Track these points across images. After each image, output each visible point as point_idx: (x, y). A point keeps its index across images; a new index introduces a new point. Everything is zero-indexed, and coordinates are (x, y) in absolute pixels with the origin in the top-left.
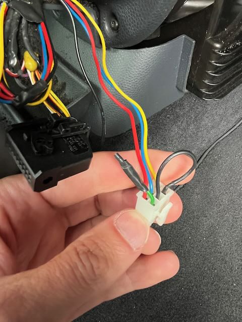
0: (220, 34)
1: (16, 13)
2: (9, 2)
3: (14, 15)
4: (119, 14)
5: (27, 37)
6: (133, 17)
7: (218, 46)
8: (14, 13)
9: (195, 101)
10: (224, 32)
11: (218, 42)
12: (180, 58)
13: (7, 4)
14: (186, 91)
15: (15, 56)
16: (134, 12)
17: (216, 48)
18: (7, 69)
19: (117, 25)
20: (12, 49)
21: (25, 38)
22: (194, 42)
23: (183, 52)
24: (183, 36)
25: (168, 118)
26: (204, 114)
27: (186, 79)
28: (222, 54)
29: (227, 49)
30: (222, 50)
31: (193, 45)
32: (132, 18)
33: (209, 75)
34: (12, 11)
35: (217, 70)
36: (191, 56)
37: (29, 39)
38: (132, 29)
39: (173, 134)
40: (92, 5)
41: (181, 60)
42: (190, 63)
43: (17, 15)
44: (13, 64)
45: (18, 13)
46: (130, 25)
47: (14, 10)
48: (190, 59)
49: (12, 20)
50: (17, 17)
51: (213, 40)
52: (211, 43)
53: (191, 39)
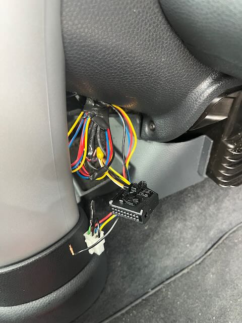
0: (234, 137)
5: (99, 138)
7: (232, 146)
8: (93, 124)
10: (237, 135)
11: (231, 144)
12: (201, 151)
13: (91, 119)
14: (206, 176)
17: (230, 148)
22: (212, 141)
24: (204, 136)
25: (190, 196)
28: (235, 153)
29: (239, 149)
30: (235, 150)
31: (212, 144)
33: (224, 167)
35: (231, 164)
36: (210, 151)
37: (101, 140)
41: (202, 153)
42: (209, 156)
45: (96, 124)
47: (94, 122)
49: (92, 128)
50: (95, 126)
51: (228, 142)
52: (226, 143)
53: (210, 139)
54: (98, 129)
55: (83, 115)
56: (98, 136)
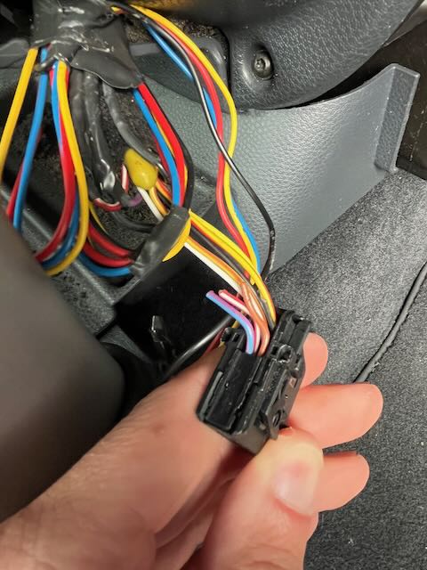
1: (89, 77)
2: (70, 59)
3: (85, 84)
4: (275, 45)
5: (122, 120)
6: (311, 49)
8: (83, 79)
9: (401, 181)
12: (384, 110)
13: (67, 63)
14: (395, 169)
15: (108, 167)
16: (313, 39)
18: (99, 200)
19: (268, 64)
20: (100, 156)
21: (120, 124)
22: (417, 76)
23: (391, 97)
24: (394, 67)
25: (361, 223)
26: (416, 204)
27: (398, 148)
31: (416, 83)
32: (309, 52)
34: (79, 75)
36: (409, 104)
37: (128, 123)
38: (307, 73)
39: (370, 250)
40: (213, 32)
41: (387, 114)
42: (406, 118)
43: (91, 81)
44: (108, 186)
45: (93, 76)
46: (303, 64)
47: (82, 71)
48: (408, 110)
49: (83, 95)
50: (92, 85)
53: (410, 72)
54: (107, 90)
55: (38, 60)
56: (114, 113)
